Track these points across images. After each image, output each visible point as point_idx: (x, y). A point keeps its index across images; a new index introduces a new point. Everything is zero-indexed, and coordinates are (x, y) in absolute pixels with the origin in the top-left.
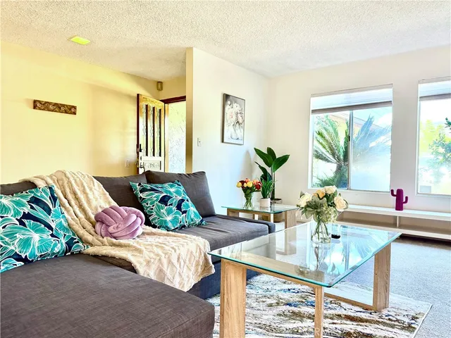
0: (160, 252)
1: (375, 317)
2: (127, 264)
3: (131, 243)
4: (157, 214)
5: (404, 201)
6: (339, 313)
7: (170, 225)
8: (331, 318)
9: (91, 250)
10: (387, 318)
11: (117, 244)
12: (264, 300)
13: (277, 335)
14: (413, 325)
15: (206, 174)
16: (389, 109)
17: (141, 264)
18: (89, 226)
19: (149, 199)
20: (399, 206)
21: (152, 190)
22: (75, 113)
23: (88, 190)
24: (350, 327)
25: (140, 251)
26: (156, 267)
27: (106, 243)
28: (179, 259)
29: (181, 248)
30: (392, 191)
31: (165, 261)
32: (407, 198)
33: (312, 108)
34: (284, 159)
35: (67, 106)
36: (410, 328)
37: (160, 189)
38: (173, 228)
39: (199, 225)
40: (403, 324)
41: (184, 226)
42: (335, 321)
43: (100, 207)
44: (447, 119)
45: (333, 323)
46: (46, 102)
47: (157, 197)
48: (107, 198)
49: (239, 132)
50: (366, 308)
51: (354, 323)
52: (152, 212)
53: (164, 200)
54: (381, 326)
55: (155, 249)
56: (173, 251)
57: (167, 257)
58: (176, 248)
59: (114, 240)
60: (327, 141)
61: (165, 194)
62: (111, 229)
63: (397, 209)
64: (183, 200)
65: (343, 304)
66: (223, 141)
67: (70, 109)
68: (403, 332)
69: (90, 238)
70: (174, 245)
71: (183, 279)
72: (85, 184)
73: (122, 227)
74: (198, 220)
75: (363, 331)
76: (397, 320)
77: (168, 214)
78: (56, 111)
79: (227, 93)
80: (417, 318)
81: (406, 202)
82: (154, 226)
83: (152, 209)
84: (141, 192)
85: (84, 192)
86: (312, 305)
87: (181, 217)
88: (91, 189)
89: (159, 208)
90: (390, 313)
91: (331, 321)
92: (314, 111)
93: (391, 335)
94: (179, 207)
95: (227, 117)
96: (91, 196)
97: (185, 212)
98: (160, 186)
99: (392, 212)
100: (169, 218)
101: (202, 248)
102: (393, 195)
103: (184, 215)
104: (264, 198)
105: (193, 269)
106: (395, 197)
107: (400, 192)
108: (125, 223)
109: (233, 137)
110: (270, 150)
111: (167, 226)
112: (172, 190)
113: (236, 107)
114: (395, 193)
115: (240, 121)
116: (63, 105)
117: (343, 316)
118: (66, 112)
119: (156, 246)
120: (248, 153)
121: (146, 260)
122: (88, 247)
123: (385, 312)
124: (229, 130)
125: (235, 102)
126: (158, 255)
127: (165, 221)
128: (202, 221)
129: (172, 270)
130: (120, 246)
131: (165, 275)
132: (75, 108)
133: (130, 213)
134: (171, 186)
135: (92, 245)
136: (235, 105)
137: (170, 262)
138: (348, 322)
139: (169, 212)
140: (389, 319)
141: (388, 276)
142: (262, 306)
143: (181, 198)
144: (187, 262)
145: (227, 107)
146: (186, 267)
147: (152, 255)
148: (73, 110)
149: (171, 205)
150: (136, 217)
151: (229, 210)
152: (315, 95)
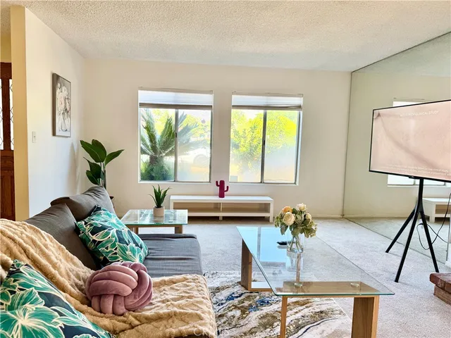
4: (124, 259)
5: (226, 189)
16: (208, 112)
19: (107, 242)
20: (222, 195)
21: (105, 227)
30: (217, 182)
32: (228, 187)
33: (139, 102)
49: (67, 122)
52: (117, 258)
61: (116, 229)
63: (220, 197)
66: (54, 134)
77: (135, 255)
79: (56, 74)
83: (116, 253)
84: (93, 233)
89: (123, 250)
92: (142, 105)
95: (58, 103)
99: (216, 199)
102: (217, 185)
104: (158, 207)
106: (219, 187)
107: (222, 183)
109: (63, 128)
110: (96, 143)
113: (65, 92)
114: (219, 184)
115: (68, 109)
125: (64, 85)
136: (63, 89)
145: (58, 91)
152: (142, 89)
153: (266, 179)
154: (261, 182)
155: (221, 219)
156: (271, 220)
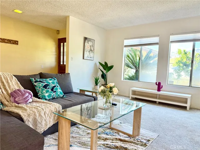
0: (35, 111)
1: (132, 140)
2: (18, 116)
3: (24, 106)
4: (41, 93)
6: (117, 138)
7: (47, 98)
8: (112, 140)
9: (6, 109)
10: (137, 140)
11: (18, 106)
12: (86, 131)
13: (86, 147)
14: (147, 144)
15: (70, 74)
16: (157, 46)
17: (25, 116)
18: (8, 98)
19: (38, 86)
20: (159, 90)
21: (40, 81)
22: (17, 44)
23: (9, 81)
24: (119, 144)
25: (26, 110)
26: (33, 117)
27: (13, 106)
28: (45, 113)
29: (47, 109)
30: (156, 83)
31: (37, 115)
32: (162, 86)
33: (124, 45)
34: (111, 67)
35: (14, 40)
36: (145, 145)
37: (44, 81)
38: (48, 99)
39: (62, 98)
40: (143, 143)
41: (55, 98)
42: (114, 141)
43: (15, 89)
44: (184, 51)
45: (112, 142)
46: (4, 39)
47: (42, 85)
48: (19, 85)
49: (92, 55)
50: (129, 136)
51: (122, 142)
52: (39, 92)
53: (45, 87)
54: (132, 144)
55: (33, 109)
56: (42, 110)
57: (38, 112)
58: (44, 109)
59: (17, 104)
60: (131, 59)
61: (47, 84)
62: (16, 99)
63: (158, 91)
64: (55, 86)
65: (120, 133)
66: (83, 59)
67: (15, 42)
68: (141, 147)
69: (6, 103)
70: (43, 107)
71: (47, 122)
72: (8, 79)
73: (21, 98)
74: (61, 96)
75: (124, 146)
76: (141, 141)
77: (46, 93)
78: (8, 43)
79: (86, 37)
80: (150, 141)
81: (162, 88)
82: (39, 98)
83: (39, 90)
84: (35, 82)
85: (8, 82)
86: (107, 134)
87: (53, 94)
88: (11, 81)
89: (43, 90)
90: (139, 138)
91: (112, 141)
92: (126, 46)
93: (135, 148)
94: (52, 90)
95: (86, 47)
96: (11, 84)
97: (55, 92)
98: (45, 80)
99: (156, 92)
100: (47, 95)
101: (58, 108)
102: (156, 84)
103: (55, 93)
104: (96, 85)
105: (52, 118)
106: (157, 86)
107: (159, 83)
108: (23, 97)
109: (89, 57)
110: (106, 63)
111: (45, 98)
112: (50, 82)
113: (90, 44)
114: (157, 84)
115: (92, 50)
116: (12, 40)
117: (118, 139)
118: (13, 44)
119: (34, 108)
120: (96, 64)
121: (27, 114)
122: (5, 107)
123: (137, 138)
124: (87, 54)
125: (90, 41)
126: (34, 112)
127: (45, 96)
128: (64, 96)
129: (41, 118)
130: (19, 107)
131: (37, 120)
132: (18, 41)
133: (26, 92)
134: (50, 80)
135: (7, 106)
136: (90, 42)
137: (40, 115)
138: (120, 142)
139: (47, 92)
140: (138, 141)
141: (140, 122)
142: (85, 134)
143: (54, 85)
144: (49, 115)
145: (86, 44)
146: (48, 117)
147: (31, 112)
148: (16, 42)
149: (49, 88)
150: (28, 94)
151: (81, 90)
152: (126, 39)
153: (193, 84)
154: (190, 86)
155: (157, 103)
156: (188, 108)
